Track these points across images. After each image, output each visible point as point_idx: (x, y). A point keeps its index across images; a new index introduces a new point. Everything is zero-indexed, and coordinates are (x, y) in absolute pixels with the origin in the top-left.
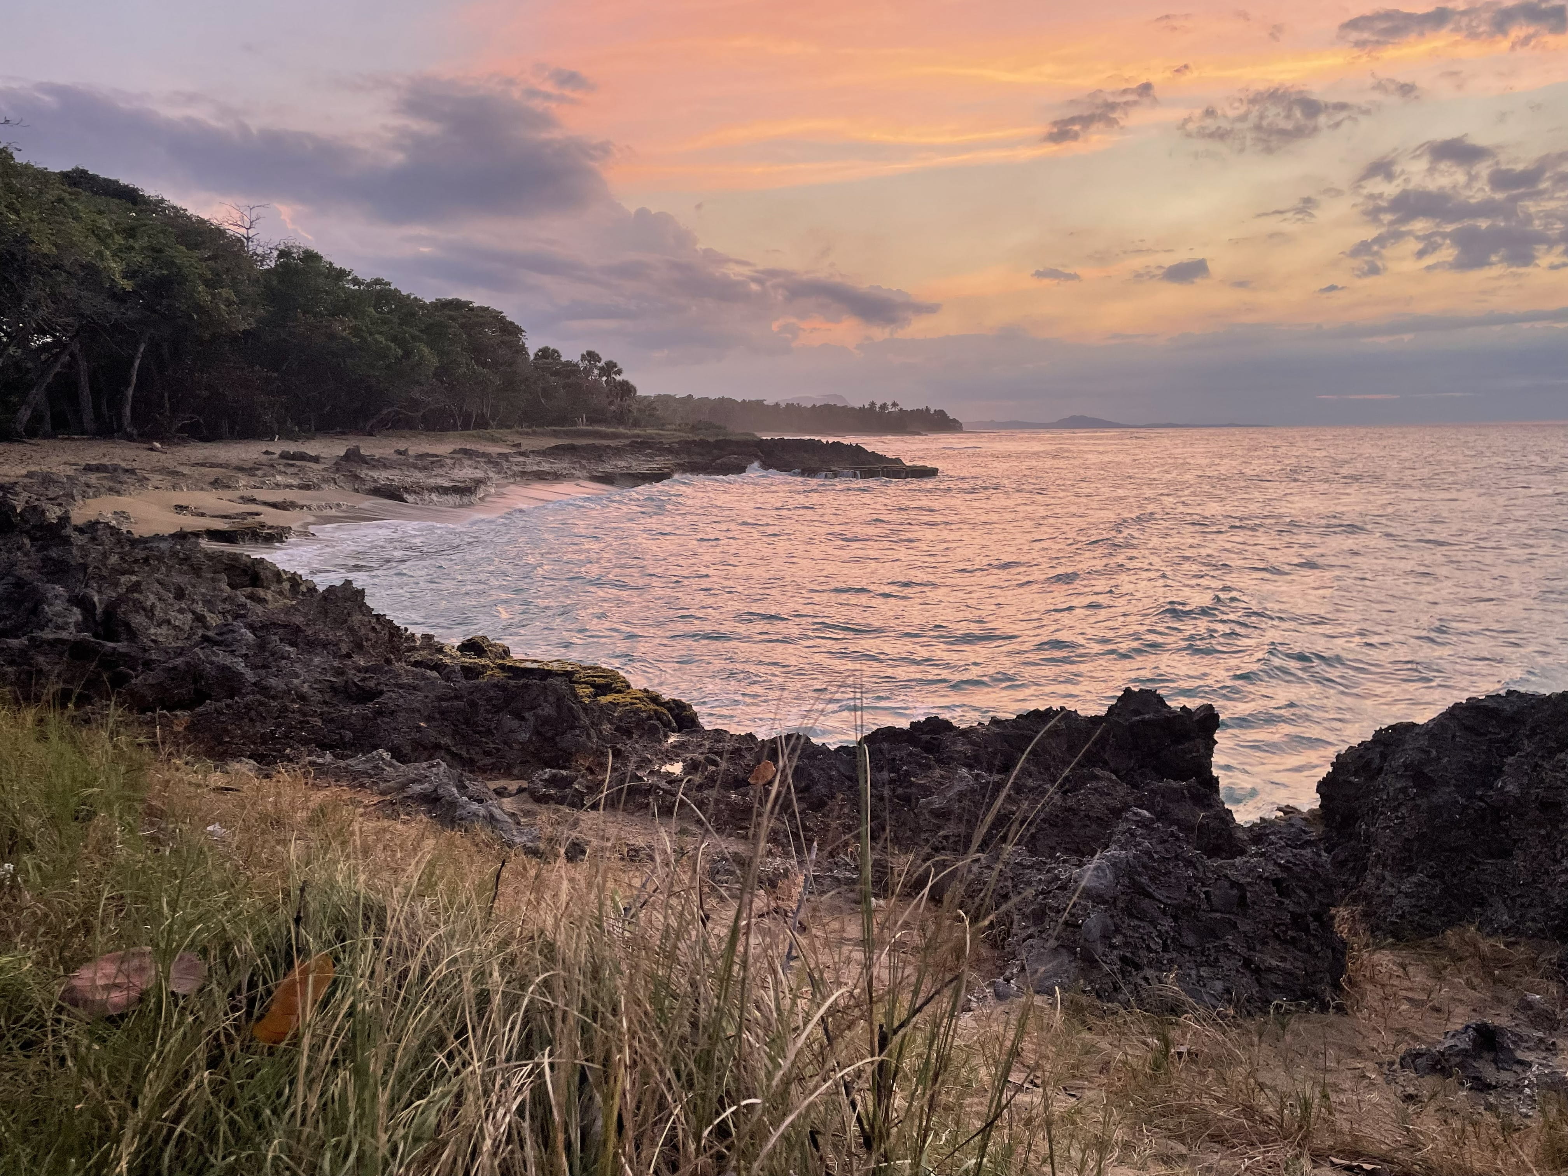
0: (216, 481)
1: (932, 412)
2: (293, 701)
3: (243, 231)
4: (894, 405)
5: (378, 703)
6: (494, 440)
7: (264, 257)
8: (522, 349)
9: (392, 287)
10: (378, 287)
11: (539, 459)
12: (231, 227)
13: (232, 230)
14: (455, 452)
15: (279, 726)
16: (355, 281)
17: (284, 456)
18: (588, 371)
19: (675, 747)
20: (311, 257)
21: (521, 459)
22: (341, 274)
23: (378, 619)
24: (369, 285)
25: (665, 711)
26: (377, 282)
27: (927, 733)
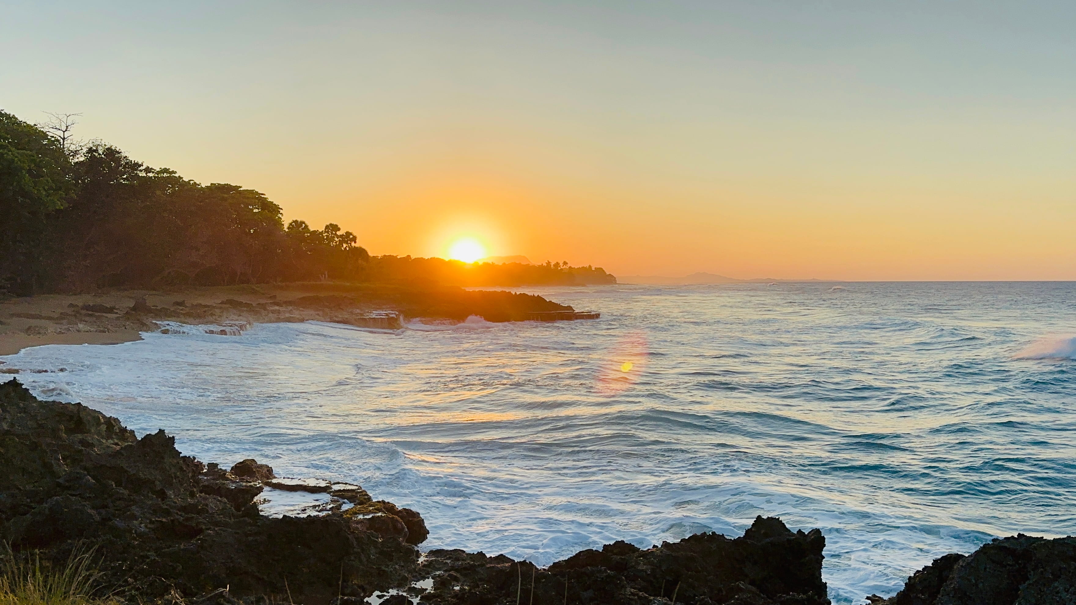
0: (29, 328)
1: (593, 269)
2: (135, 539)
3: (61, 134)
4: (565, 263)
5: (199, 539)
6: (254, 292)
7: (76, 153)
8: (279, 223)
9: (177, 175)
10: (165, 175)
11: (291, 308)
12: (51, 130)
13: (53, 133)
14: (222, 303)
15: (125, 560)
16: (148, 170)
17: (87, 308)
18: (331, 239)
19: (424, 566)
20: (111, 153)
21: (277, 308)
22: (137, 166)
23: (184, 461)
24: (158, 173)
25: (399, 519)
26: (166, 170)
27: (616, 554)
